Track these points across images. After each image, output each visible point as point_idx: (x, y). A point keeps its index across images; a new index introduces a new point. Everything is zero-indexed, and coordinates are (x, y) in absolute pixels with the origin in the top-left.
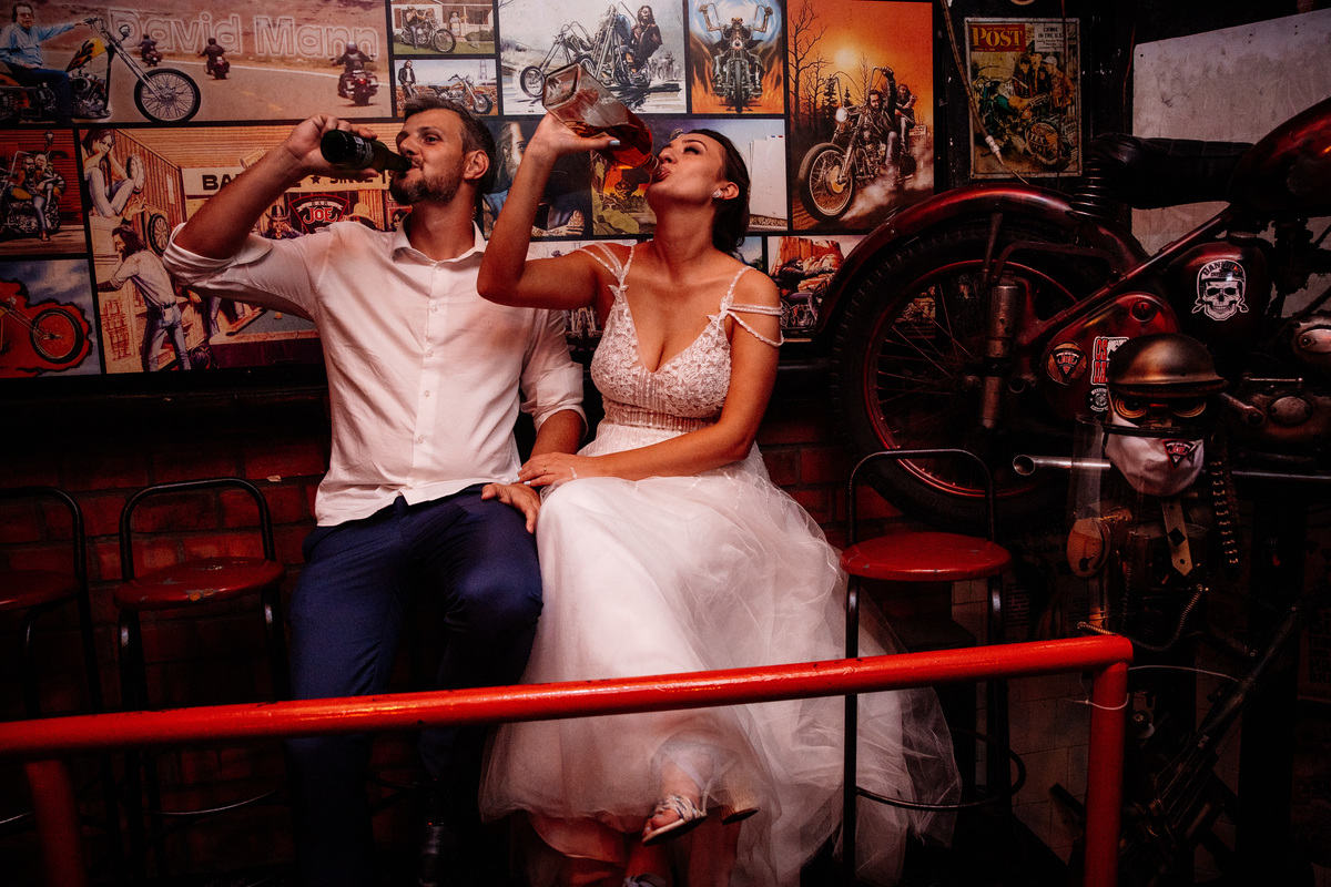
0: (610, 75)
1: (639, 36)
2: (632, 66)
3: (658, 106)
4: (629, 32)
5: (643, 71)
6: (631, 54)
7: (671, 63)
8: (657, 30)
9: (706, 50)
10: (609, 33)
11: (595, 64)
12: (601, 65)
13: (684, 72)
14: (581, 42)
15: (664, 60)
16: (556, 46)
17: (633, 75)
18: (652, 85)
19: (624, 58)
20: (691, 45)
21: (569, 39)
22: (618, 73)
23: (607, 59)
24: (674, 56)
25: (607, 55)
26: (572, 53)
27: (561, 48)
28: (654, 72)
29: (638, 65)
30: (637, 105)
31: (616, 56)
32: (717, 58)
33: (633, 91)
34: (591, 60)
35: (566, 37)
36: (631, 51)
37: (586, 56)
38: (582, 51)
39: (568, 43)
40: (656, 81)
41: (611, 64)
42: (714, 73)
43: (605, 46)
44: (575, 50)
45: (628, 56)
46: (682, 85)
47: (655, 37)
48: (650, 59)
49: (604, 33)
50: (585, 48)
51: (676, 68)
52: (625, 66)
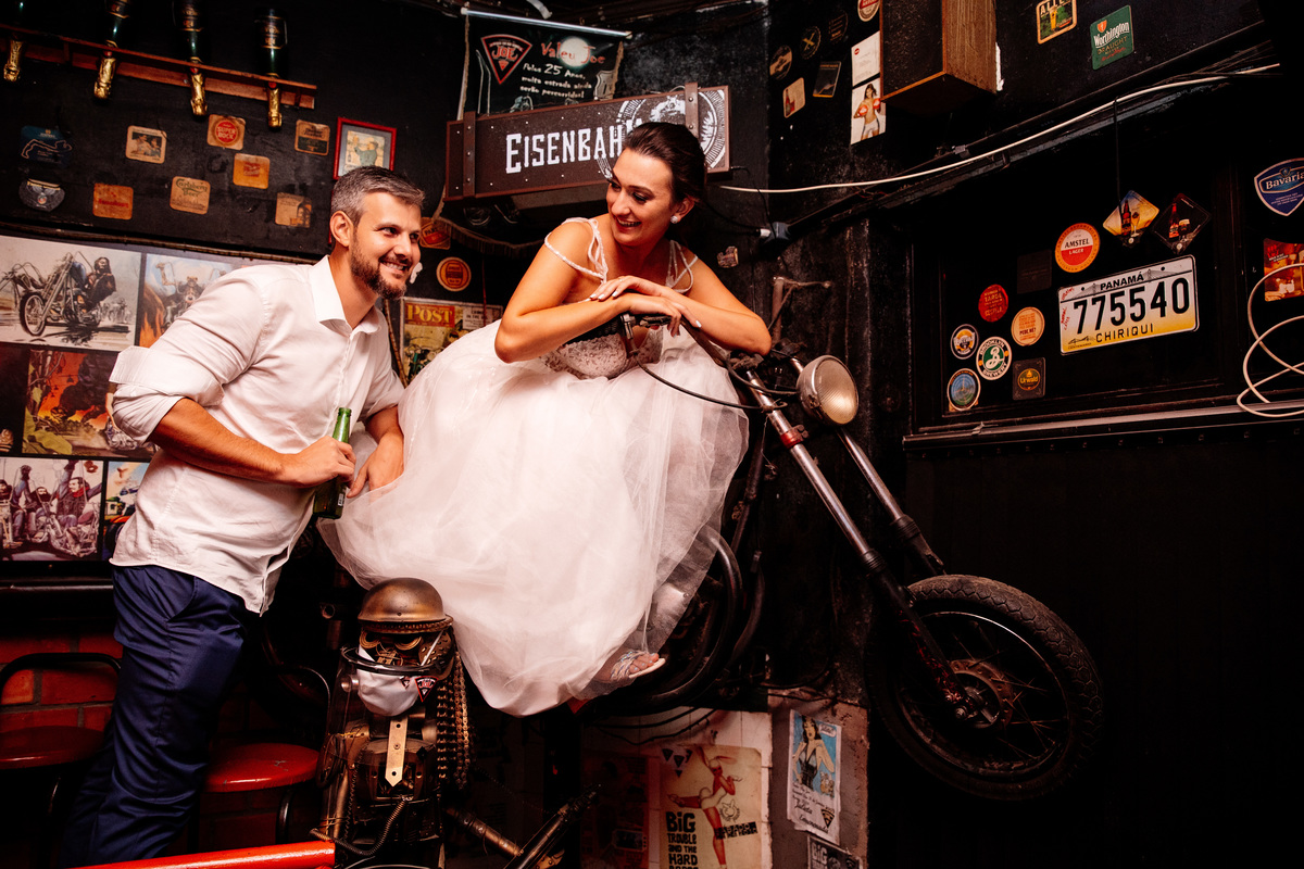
0: (58, 312)
1: (94, 282)
2: (82, 307)
3: (105, 344)
4: (84, 278)
5: (94, 313)
6: (83, 296)
7: (123, 308)
8: (112, 279)
9: (159, 301)
10: (63, 276)
11: (45, 301)
12: (51, 302)
13: (135, 317)
14: (32, 280)
15: (116, 305)
16: (5, 281)
17: (83, 315)
18: (101, 325)
19: (75, 298)
20: (145, 295)
21: (20, 277)
22: (68, 311)
23: (58, 298)
24: (127, 303)
25: (58, 295)
26: (21, 289)
27: (10, 283)
28: (104, 315)
29: (89, 306)
30: (84, 340)
31: (67, 297)
32: (169, 308)
33: (82, 329)
34: (41, 297)
35: (17, 275)
36: (84, 293)
37: (35, 293)
38: (32, 288)
39: (17, 281)
40: (106, 322)
41: (62, 303)
42: (165, 320)
43: (57, 287)
44: (25, 287)
45: (80, 298)
46: (132, 328)
47: (109, 285)
48: (102, 303)
49: (58, 276)
50: (36, 286)
51: (127, 312)
52: (75, 306)
